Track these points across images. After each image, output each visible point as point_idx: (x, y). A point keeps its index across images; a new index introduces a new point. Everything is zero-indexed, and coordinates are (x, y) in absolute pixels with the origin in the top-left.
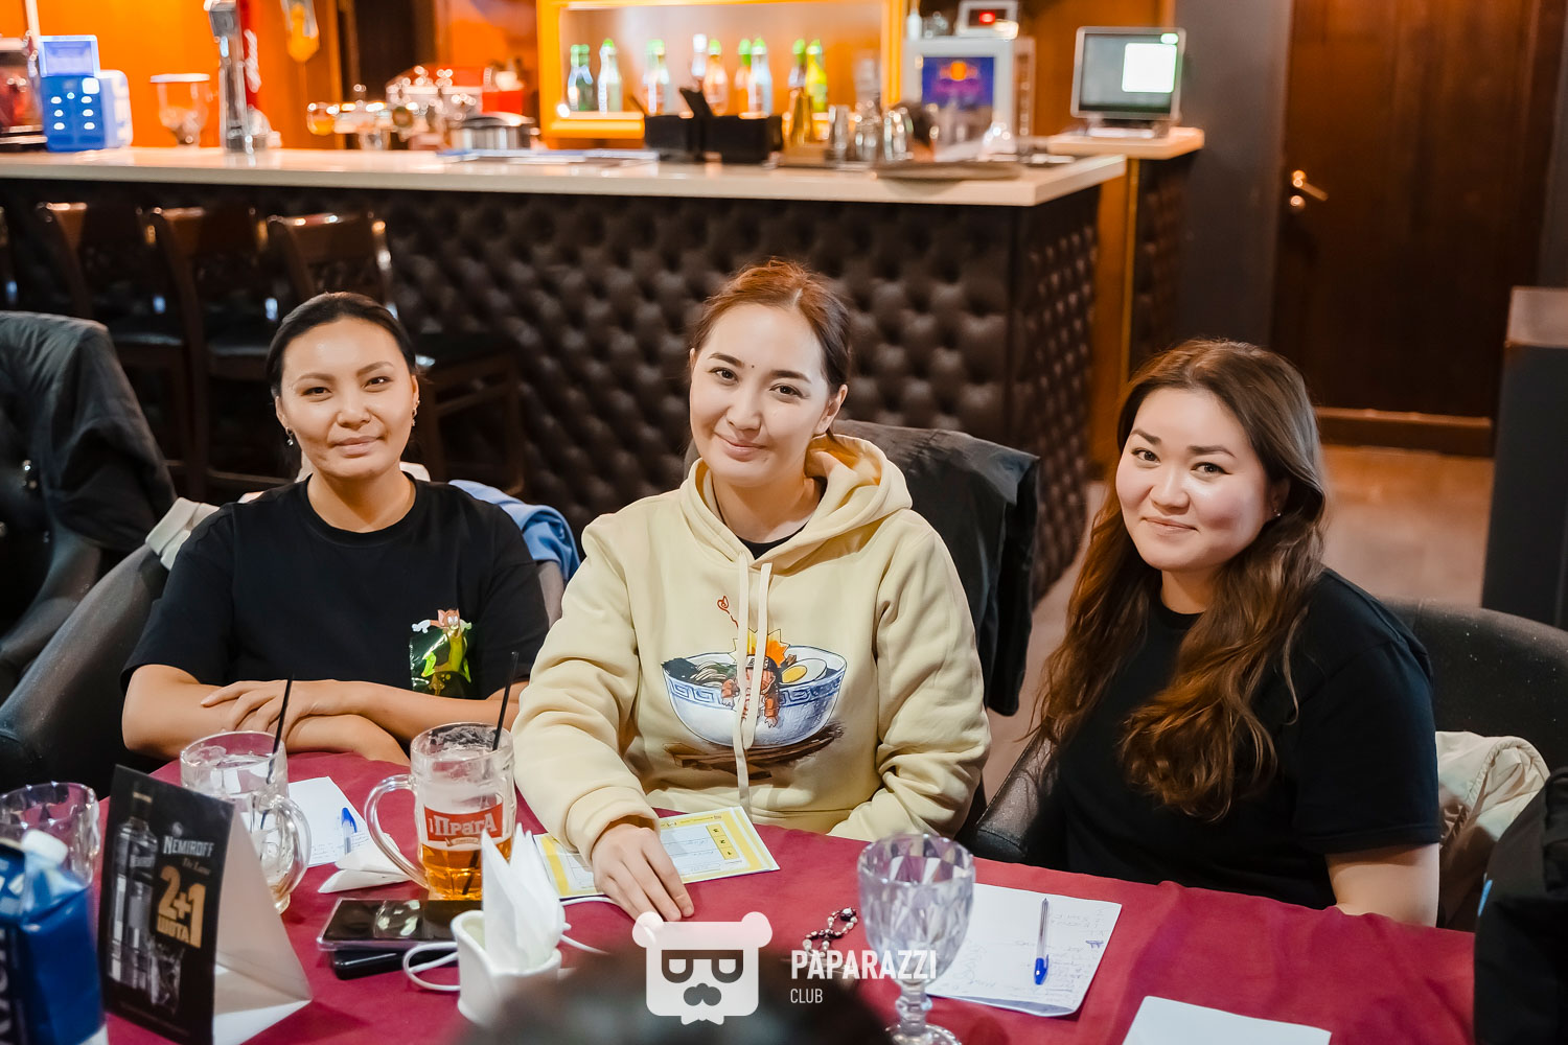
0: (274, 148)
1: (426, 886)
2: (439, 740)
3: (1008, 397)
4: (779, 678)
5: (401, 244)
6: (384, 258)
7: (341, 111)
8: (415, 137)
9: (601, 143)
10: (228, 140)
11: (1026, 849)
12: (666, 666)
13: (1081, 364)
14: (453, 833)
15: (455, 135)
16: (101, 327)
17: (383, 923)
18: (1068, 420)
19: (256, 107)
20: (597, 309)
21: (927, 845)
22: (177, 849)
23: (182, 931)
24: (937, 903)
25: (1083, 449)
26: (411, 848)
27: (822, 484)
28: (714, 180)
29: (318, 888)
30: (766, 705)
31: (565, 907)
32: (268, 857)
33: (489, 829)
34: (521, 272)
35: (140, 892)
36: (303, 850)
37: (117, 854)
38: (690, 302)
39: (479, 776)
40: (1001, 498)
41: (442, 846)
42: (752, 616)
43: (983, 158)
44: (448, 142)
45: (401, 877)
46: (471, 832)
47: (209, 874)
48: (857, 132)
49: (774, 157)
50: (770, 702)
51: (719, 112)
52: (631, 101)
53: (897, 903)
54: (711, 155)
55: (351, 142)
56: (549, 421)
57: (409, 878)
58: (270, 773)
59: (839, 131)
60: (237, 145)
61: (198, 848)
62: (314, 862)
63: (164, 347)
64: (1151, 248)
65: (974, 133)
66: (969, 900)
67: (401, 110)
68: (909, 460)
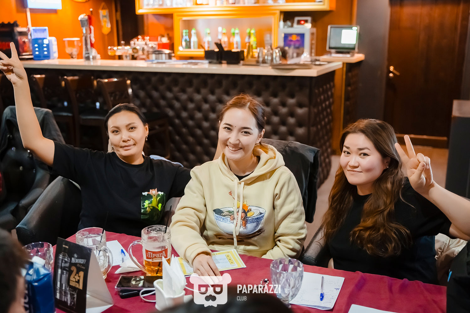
0: (98, 59)
1: (146, 272)
2: (149, 230)
3: (309, 131)
4: (246, 215)
5: (135, 87)
6: (130, 91)
7: (118, 49)
8: (138, 56)
9: (192, 58)
10: (85, 57)
11: (316, 261)
12: (214, 211)
13: (329, 122)
14: (154, 257)
15: (150, 56)
16: (50, 111)
17: (134, 283)
18: (326, 138)
19: (93, 47)
20: (191, 106)
21: (290, 261)
22: (75, 261)
23: (77, 285)
24: (293, 278)
25: (330, 146)
26: (141, 261)
27: (259, 158)
28: (224, 69)
29: (115, 272)
30: (243, 223)
31: (186, 278)
32: (101, 263)
33: (164, 256)
34: (169, 95)
35: (65, 273)
36: (111, 261)
37: (58, 263)
38: (218, 104)
39: (161, 240)
40: (308, 161)
41: (150, 260)
42: (239, 197)
43: (302, 63)
44: (148, 57)
45: (138, 269)
46: (159, 257)
47: (85, 269)
48: (265, 55)
49: (242, 62)
50: (244, 222)
51: (226, 49)
52: (200, 46)
53: (281, 277)
54: (224, 62)
55: (120, 57)
56: (177, 138)
57: (141, 270)
58: (101, 239)
59: (260, 55)
60: (88, 58)
61: (82, 261)
62: (114, 265)
63: (67, 116)
64: (349, 88)
65: (299, 55)
66: (302, 277)
67: (135, 48)
68: (282, 150)
